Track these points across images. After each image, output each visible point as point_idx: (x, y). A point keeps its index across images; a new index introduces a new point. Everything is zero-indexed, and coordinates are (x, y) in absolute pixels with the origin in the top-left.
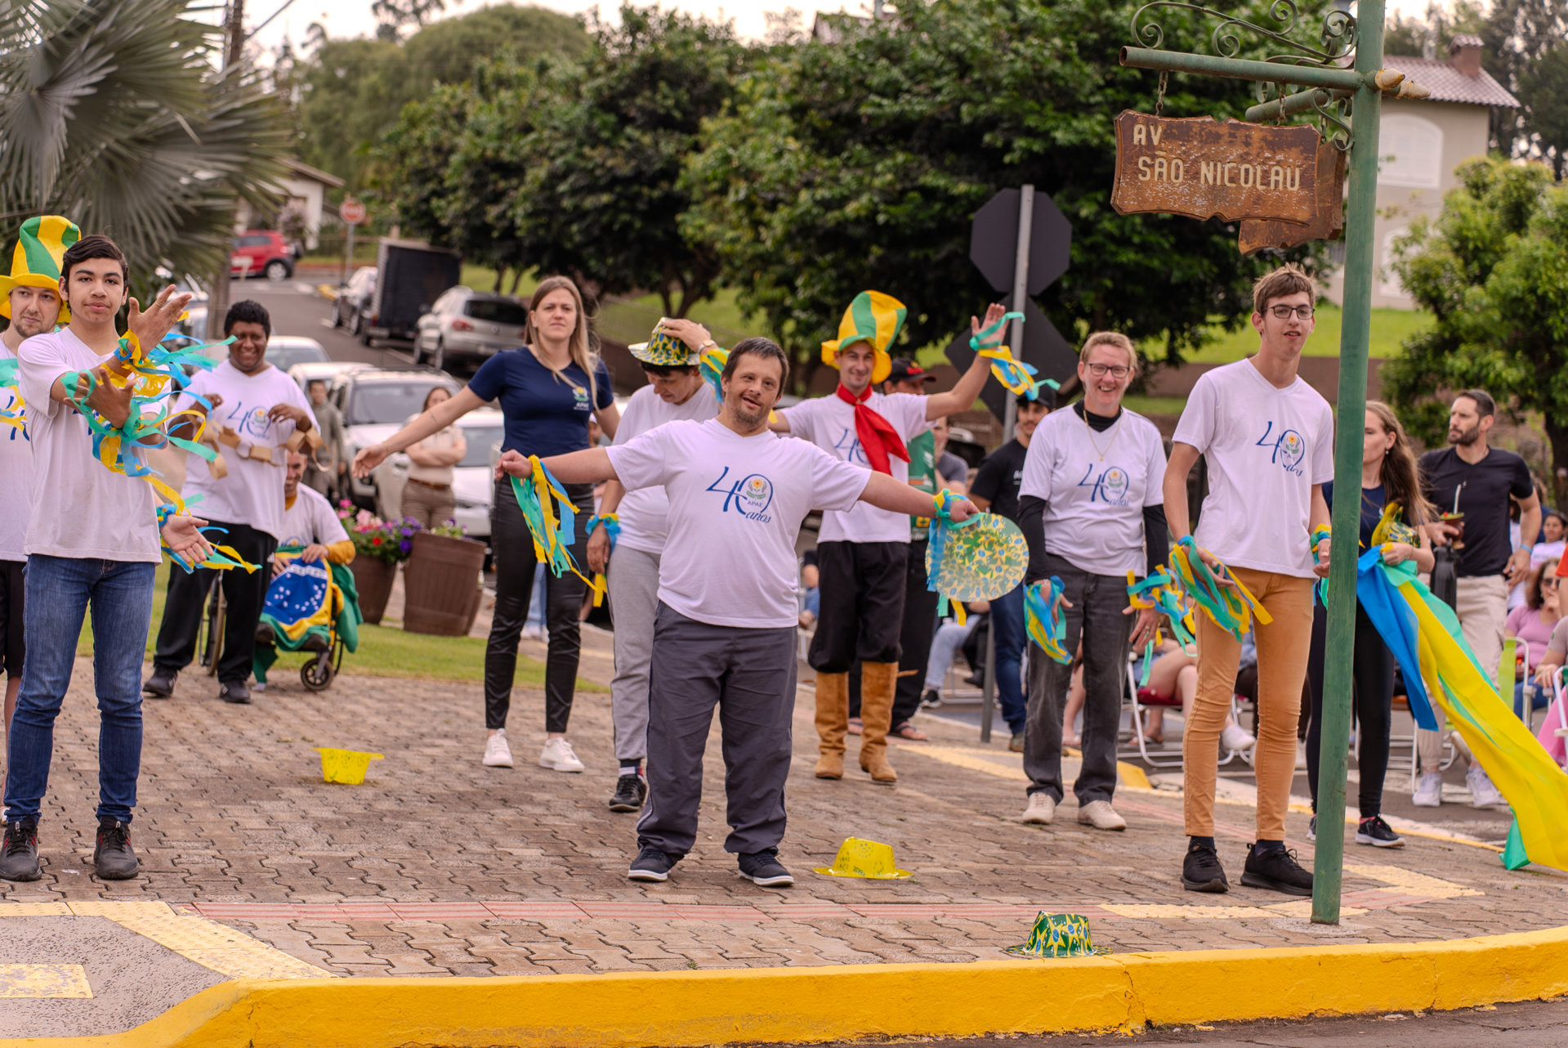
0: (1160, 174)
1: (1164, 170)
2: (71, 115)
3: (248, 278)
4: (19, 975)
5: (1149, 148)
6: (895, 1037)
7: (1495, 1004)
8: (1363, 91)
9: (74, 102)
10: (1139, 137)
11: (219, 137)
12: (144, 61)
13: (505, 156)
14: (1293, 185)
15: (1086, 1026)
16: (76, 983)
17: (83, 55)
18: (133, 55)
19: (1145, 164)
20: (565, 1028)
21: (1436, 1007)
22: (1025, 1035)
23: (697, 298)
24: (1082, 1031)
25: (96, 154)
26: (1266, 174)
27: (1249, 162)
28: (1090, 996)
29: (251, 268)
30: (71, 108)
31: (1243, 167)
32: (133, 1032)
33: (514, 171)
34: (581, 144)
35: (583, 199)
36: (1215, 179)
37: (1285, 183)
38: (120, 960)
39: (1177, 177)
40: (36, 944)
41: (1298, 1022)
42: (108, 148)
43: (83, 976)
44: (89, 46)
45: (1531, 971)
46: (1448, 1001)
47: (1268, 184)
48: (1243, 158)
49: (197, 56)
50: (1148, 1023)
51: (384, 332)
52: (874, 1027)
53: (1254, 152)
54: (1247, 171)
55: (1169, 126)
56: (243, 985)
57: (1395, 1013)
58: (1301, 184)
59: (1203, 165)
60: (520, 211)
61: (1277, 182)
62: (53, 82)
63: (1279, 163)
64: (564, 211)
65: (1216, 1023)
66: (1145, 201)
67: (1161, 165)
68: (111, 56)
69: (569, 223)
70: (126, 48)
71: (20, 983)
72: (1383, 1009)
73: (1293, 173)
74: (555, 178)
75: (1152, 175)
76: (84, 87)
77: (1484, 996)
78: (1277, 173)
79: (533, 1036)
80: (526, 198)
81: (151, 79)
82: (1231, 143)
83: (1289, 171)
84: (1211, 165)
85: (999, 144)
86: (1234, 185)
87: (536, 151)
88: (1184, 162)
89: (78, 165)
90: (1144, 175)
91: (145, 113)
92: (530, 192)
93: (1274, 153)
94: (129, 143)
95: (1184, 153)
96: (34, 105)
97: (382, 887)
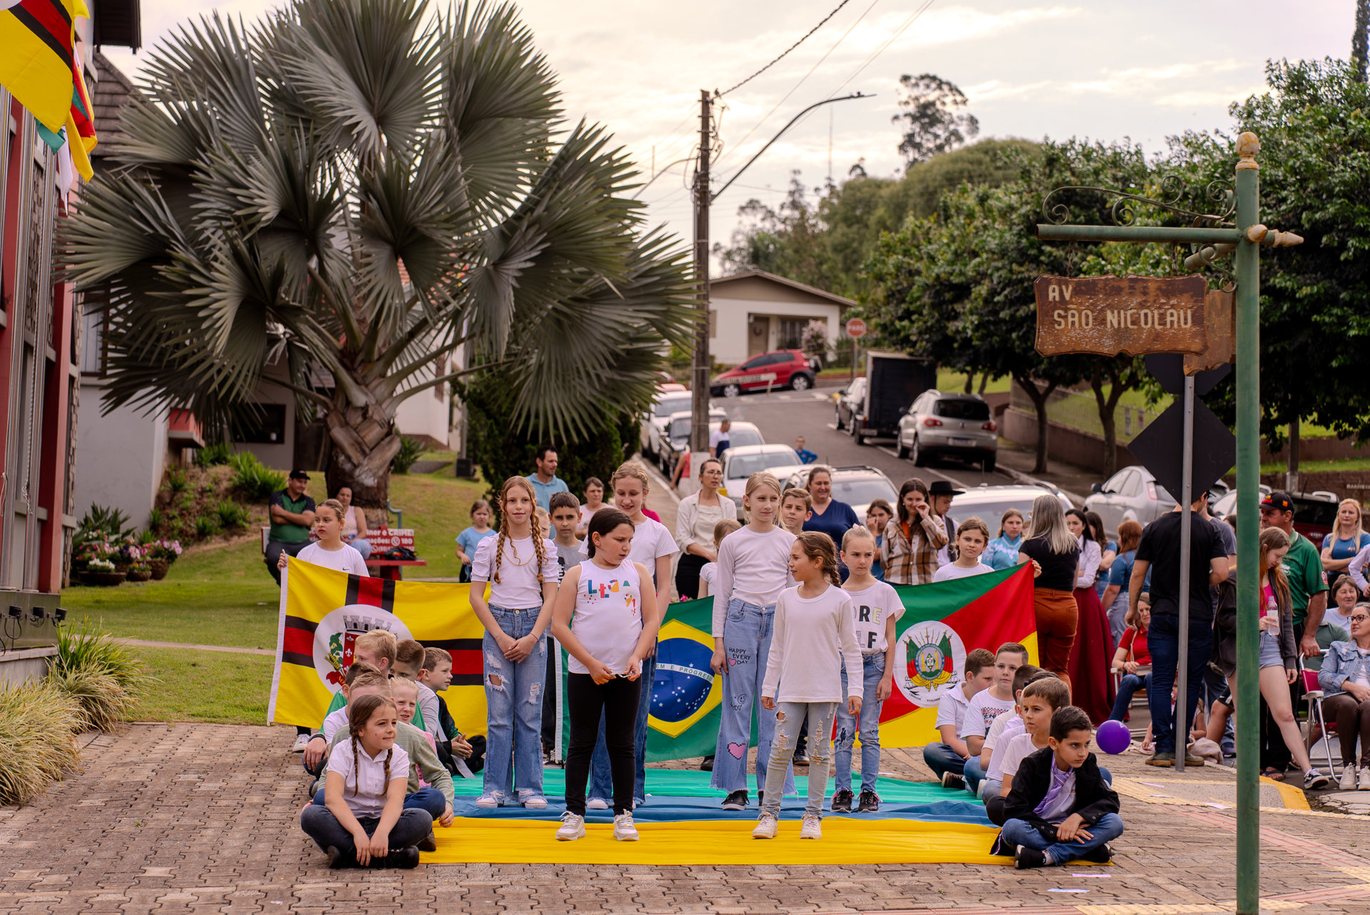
0: (1073, 323)
1: (1076, 319)
2: (517, 285)
3: (773, 390)
5: (1063, 303)
8: (1242, 243)
9: (518, 274)
10: (1053, 294)
11: (642, 293)
12: (572, 237)
13: (957, 280)
14: (1186, 323)
17: (524, 235)
18: (565, 232)
19: (1059, 315)
25: (544, 314)
26: (1162, 318)
27: (1148, 308)
29: (775, 382)
30: (517, 278)
31: (1142, 313)
33: (962, 291)
34: (1011, 263)
35: (1018, 310)
36: (1119, 323)
37: (1179, 322)
39: (1087, 324)
42: (554, 309)
44: (529, 227)
47: (1165, 324)
48: (1142, 305)
49: (627, 227)
51: (875, 432)
53: (1151, 299)
54: (1146, 315)
55: (1078, 284)
58: (1193, 322)
59: (1109, 313)
60: (969, 326)
61: (1172, 322)
62: (504, 258)
63: (1173, 307)
64: (1004, 321)
66: (1061, 344)
67: (1073, 316)
68: (545, 234)
69: (1010, 331)
70: (560, 226)
73: (1185, 313)
74: (993, 293)
75: (1067, 324)
76: (526, 261)
78: (1172, 315)
80: (972, 313)
81: (581, 250)
82: (1131, 294)
83: (1182, 313)
84: (1116, 312)
85: (1336, 244)
86: (1135, 327)
87: (978, 273)
88: (1092, 312)
89: (530, 323)
90: (1060, 325)
91: (583, 277)
92: (976, 308)
93: (1169, 299)
94: (569, 302)
95: (1092, 304)
96: (491, 278)
97: (505, 908)
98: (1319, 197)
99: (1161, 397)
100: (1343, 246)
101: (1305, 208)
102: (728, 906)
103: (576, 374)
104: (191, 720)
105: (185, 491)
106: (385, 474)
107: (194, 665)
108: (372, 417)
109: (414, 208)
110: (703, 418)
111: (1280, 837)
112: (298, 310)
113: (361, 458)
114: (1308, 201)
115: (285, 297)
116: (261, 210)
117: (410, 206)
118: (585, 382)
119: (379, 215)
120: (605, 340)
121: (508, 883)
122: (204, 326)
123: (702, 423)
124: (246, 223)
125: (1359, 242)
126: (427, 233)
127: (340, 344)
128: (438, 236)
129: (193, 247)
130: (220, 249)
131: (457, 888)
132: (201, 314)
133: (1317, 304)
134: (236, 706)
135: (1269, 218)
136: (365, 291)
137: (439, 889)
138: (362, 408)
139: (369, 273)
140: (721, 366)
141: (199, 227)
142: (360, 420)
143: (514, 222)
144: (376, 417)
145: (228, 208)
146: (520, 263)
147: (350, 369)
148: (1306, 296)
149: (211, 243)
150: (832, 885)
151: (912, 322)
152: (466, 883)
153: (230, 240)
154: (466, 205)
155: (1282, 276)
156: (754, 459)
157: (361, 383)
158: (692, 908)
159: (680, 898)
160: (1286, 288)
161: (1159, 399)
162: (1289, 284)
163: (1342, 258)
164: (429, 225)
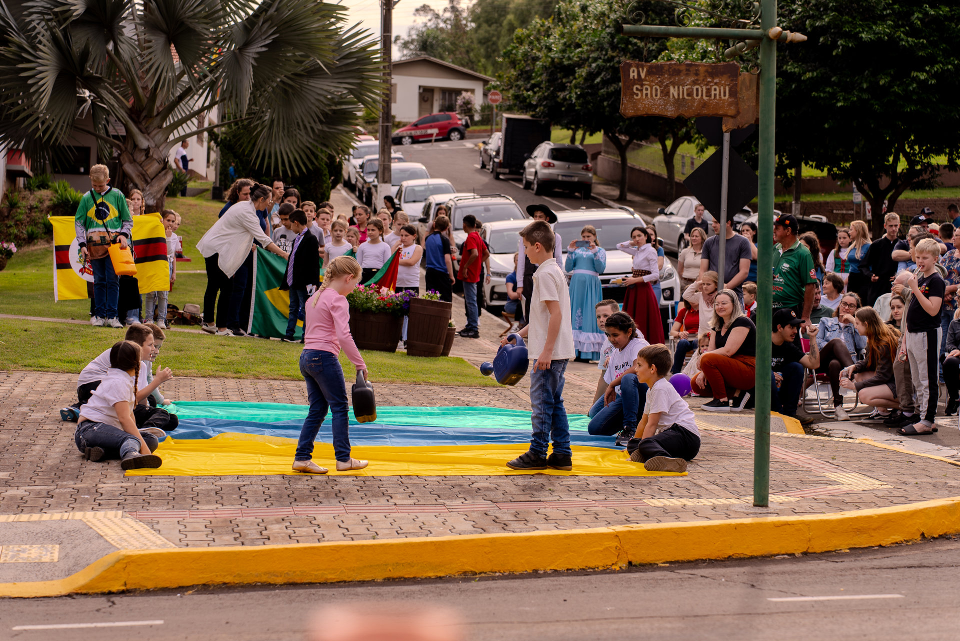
0: (647, 94)
1: (649, 92)
2: (255, 64)
3: (436, 141)
4: (24, 551)
5: (640, 80)
6: (480, 573)
7: (849, 549)
8: (765, 40)
9: (256, 56)
10: (633, 74)
11: (344, 70)
12: (295, 30)
13: (566, 63)
14: (725, 96)
15: (592, 565)
16: (52, 554)
17: (260, 28)
18: (289, 27)
19: (637, 89)
20: (295, 572)
21: (810, 551)
22: (556, 570)
23: (682, 142)
24: (590, 568)
25: (275, 85)
26: (708, 92)
27: (699, 84)
28: (595, 549)
29: (437, 135)
30: (254, 58)
31: (695, 88)
32: (69, 578)
33: (569, 70)
36: (679, 95)
37: (720, 95)
38: (77, 542)
39: (656, 95)
40: (39, 535)
41: (722, 561)
42: (281, 81)
43: (57, 550)
44: (264, 22)
45: (874, 530)
46: (817, 547)
47: (710, 96)
48: (695, 83)
49: (333, 24)
50: (630, 563)
51: (507, 171)
52: (468, 568)
53: (701, 79)
54: (697, 89)
55: (651, 67)
56: (124, 552)
57: (783, 555)
58: (730, 95)
59: (671, 88)
60: (574, 95)
61: (715, 95)
62: (246, 44)
63: (716, 84)
65: (671, 563)
66: (638, 109)
67: (647, 89)
68: (276, 28)
70: (286, 23)
71: (25, 555)
72: (776, 553)
73: (725, 89)
75: (642, 95)
76: (262, 47)
77: (843, 544)
78: (715, 90)
79: (277, 576)
80: (576, 87)
81: (301, 40)
82: (687, 75)
83: (722, 88)
84: (676, 87)
85: (829, 43)
86: (690, 98)
87: (581, 59)
88: (660, 87)
89: (264, 91)
90: (637, 95)
91: (303, 59)
92: (579, 83)
93: (713, 78)
94: (293, 77)
95: (660, 81)
96: (236, 58)
97: (247, 500)
98: (818, 9)
99: (707, 148)
100: (834, 43)
101: (809, 17)
102: (403, 499)
103: (297, 127)
104: (24, 369)
105: (19, 208)
106: (162, 196)
107: (26, 331)
108: (152, 156)
109: (182, 8)
110: (386, 160)
111: (784, 453)
112: (100, 80)
113: (145, 185)
114: (811, 12)
115: (90, 70)
116: (72, 8)
117: (179, 7)
118: (303, 132)
119: (157, 12)
120: (317, 103)
121: (249, 483)
122: (32, 90)
123: (386, 163)
124: (63, 16)
125: (845, 42)
126: (191, 26)
127: (129, 105)
128: (199, 28)
129: (24, 34)
130: (43, 36)
131: (213, 487)
132: (30, 82)
133: (815, 84)
134: (57, 360)
135: (784, 24)
136: (147, 66)
137: (200, 487)
138: (145, 150)
139: (150, 53)
140: (399, 123)
141: (28, 19)
142: (143, 158)
143: (253, 19)
144: (155, 156)
145: (49, 6)
146: (257, 48)
147: (137, 123)
148: (809, 79)
149: (37, 31)
150: (475, 485)
151: (535, 93)
152: (219, 483)
153: (50, 29)
154: (220, 7)
155: (792, 64)
156: (423, 188)
157: (145, 132)
158: (377, 501)
159: (369, 494)
160: (795, 73)
161: (705, 150)
162: (796, 70)
163: (834, 54)
164: (192, 21)
